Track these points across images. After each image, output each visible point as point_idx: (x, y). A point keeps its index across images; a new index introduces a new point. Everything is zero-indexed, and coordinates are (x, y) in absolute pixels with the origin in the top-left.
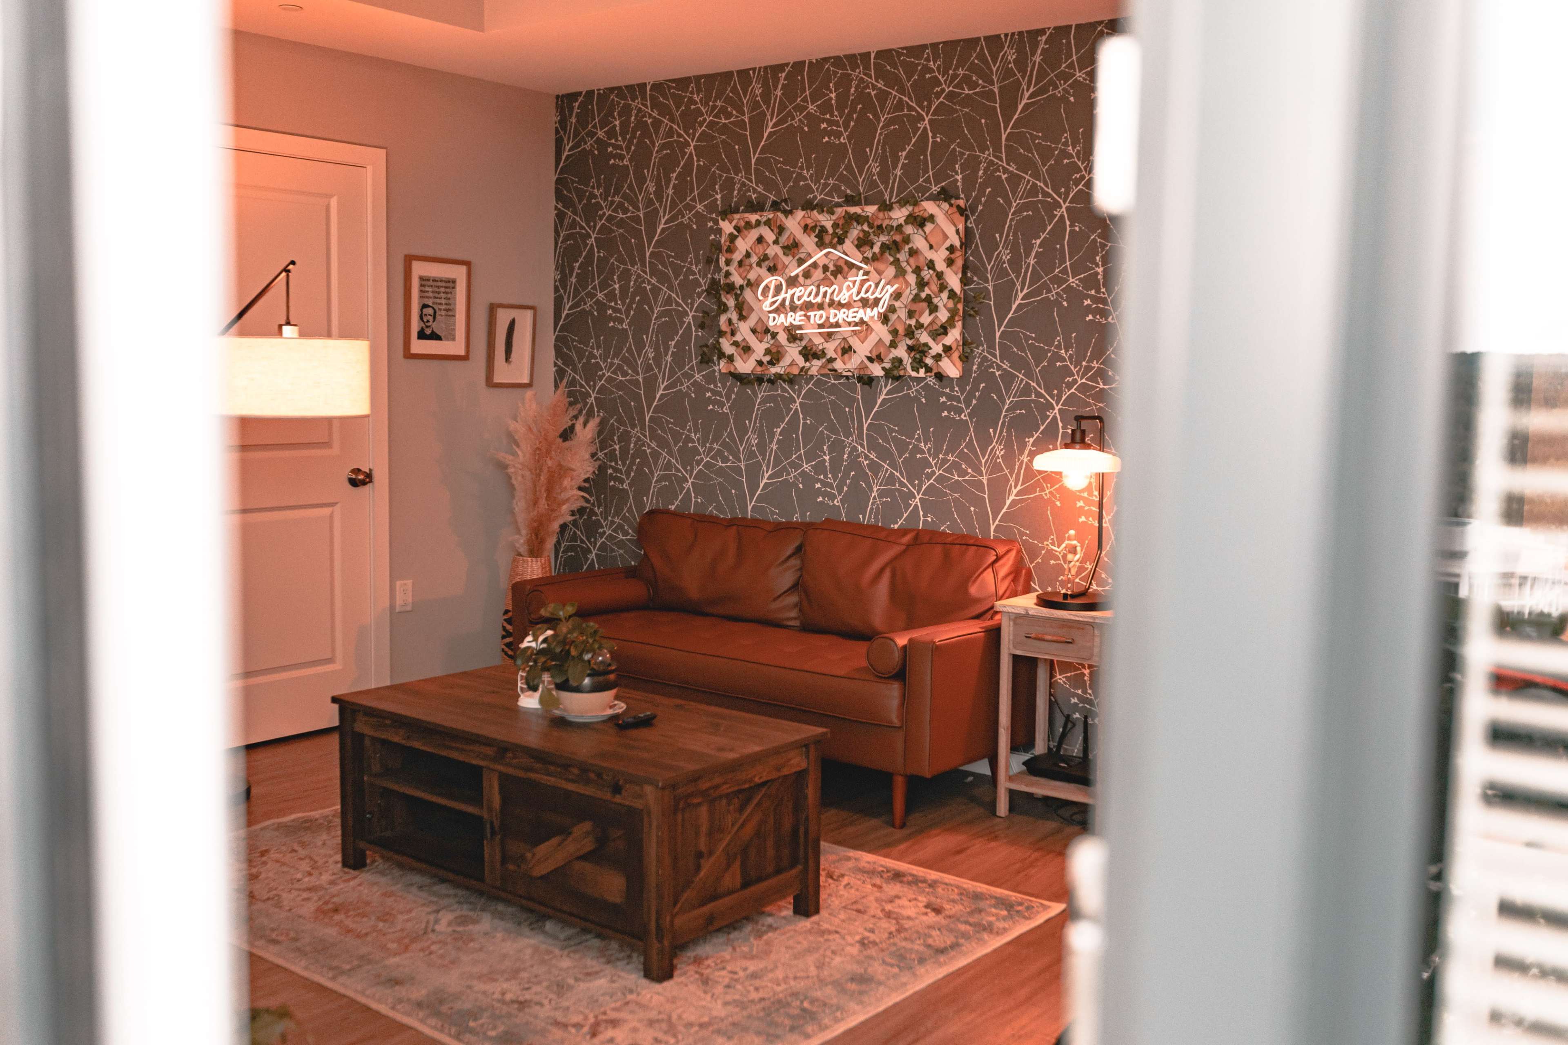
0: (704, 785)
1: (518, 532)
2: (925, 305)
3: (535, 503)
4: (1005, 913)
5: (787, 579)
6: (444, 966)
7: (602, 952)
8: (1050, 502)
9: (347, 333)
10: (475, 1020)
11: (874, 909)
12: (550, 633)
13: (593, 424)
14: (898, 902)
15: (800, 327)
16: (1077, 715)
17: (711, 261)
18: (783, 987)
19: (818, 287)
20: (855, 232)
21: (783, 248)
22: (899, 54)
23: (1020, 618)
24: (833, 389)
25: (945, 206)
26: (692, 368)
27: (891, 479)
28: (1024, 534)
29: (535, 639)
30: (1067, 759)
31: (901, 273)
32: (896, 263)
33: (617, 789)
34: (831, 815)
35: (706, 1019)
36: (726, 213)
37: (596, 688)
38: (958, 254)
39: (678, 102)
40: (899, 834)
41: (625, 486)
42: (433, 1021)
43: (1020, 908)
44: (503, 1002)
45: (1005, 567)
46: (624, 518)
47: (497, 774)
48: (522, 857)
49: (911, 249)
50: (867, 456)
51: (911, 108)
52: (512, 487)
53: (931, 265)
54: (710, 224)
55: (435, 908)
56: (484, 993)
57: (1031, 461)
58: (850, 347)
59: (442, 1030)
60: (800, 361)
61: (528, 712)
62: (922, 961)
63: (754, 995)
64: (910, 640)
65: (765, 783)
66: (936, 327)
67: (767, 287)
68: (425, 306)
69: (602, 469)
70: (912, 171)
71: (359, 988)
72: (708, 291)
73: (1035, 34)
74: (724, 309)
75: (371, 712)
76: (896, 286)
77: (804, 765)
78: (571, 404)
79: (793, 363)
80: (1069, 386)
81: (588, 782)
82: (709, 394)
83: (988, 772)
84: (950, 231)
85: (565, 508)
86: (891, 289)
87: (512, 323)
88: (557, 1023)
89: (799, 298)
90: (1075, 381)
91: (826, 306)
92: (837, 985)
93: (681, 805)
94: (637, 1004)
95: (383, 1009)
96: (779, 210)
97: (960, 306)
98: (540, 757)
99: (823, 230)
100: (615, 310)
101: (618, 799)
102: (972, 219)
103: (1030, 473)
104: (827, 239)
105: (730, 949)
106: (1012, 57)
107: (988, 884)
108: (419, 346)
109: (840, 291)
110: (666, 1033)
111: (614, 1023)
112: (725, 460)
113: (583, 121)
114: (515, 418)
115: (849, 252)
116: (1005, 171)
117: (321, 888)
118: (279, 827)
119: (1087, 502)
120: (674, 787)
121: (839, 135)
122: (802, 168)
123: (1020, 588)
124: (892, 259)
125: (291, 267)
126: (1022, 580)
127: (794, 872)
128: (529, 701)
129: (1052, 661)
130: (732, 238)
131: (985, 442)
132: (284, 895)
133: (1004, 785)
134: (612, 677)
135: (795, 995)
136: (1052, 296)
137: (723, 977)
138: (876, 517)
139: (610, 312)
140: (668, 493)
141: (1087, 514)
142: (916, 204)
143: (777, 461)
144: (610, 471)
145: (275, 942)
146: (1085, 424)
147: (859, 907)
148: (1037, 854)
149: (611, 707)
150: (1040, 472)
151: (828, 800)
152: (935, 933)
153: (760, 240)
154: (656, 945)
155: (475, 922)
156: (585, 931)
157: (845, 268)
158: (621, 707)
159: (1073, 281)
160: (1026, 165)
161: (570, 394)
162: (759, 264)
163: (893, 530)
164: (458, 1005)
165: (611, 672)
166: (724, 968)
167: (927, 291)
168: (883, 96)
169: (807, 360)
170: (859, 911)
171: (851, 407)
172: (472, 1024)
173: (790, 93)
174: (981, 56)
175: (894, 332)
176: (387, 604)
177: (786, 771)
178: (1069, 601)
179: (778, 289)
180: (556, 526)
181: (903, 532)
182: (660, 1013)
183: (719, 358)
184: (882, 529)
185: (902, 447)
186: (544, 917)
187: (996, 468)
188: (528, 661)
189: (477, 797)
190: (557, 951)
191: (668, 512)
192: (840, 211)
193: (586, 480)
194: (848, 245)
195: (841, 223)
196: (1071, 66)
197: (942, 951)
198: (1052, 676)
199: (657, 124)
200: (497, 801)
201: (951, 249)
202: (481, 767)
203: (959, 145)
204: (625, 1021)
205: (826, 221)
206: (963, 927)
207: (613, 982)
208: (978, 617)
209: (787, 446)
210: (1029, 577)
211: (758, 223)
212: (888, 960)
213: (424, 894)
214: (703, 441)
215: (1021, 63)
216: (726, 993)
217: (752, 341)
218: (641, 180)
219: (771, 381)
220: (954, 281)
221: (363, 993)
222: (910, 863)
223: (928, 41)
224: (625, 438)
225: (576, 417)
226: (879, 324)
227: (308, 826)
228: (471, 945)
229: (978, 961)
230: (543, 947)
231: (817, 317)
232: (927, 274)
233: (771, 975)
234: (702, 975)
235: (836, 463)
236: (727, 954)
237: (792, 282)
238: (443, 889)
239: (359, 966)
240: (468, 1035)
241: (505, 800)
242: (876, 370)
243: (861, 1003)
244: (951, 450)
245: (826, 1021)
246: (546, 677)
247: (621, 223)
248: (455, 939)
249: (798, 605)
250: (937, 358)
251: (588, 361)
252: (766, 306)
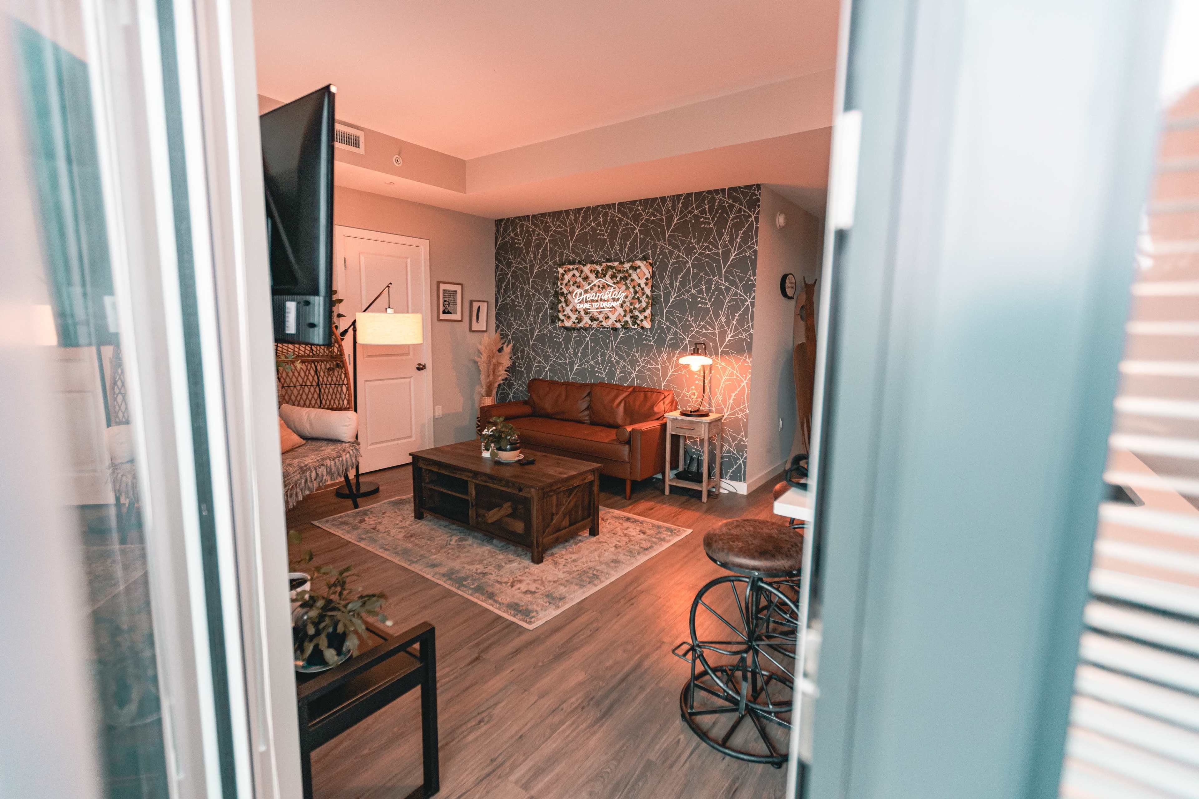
0: (555, 488)
1: (482, 387)
2: (637, 300)
3: (489, 376)
4: (669, 533)
5: (585, 405)
6: (454, 559)
7: (515, 552)
8: (685, 375)
9: (414, 312)
10: (466, 581)
11: (620, 533)
12: (494, 428)
13: (510, 346)
14: (629, 530)
15: (589, 309)
16: (695, 456)
17: (555, 284)
18: (586, 565)
19: (596, 293)
20: (610, 273)
21: (582, 278)
22: (627, 204)
23: (673, 420)
24: (602, 333)
25: (645, 262)
26: (548, 325)
27: (624, 367)
28: (674, 387)
29: (488, 431)
30: (691, 473)
31: (628, 288)
32: (626, 284)
33: (520, 490)
34: (602, 495)
35: (556, 579)
36: (561, 265)
37: (512, 450)
38: (649, 281)
39: (542, 222)
40: (628, 502)
41: (523, 370)
42: (449, 582)
43: (675, 531)
44: (476, 573)
45: (668, 400)
46: (523, 382)
47: (473, 484)
48: (484, 515)
49: (631, 279)
50: (615, 358)
51: (631, 225)
52: (480, 371)
53: (639, 285)
54: (554, 269)
55: (450, 535)
56: (469, 569)
57: (678, 360)
58: (608, 317)
59: (452, 585)
60: (589, 322)
61: (486, 459)
62: (639, 553)
63: (575, 569)
64: (633, 429)
65: (578, 486)
66: (641, 309)
67: (576, 294)
68: (445, 301)
69: (514, 363)
70: (631, 250)
71: (420, 568)
72: (554, 295)
73: (679, 196)
74: (560, 302)
75: (424, 459)
76: (626, 293)
77: (593, 479)
78: (502, 338)
79: (586, 323)
80: (692, 331)
81: (508, 487)
82: (554, 335)
83: (661, 478)
84: (647, 272)
85: (500, 378)
86: (624, 294)
87: (479, 308)
88: (498, 582)
89: (589, 298)
90: (694, 330)
91: (599, 301)
92: (607, 564)
93: (546, 496)
94: (529, 573)
95: (429, 577)
96: (581, 264)
97: (650, 301)
98: (491, 477)
99: (598, 272)
100: (518, 302)
101: (521, 494)
102: (655, 267)
103: (677, 364)
104: (599, 275)
105: (565, 550)
106: (670, 205)
107: (664, 522)
108: (443, 316)
109: (604, 295)
110: (541, 585)
111: (520, 581)
112: (561, 359)
113: (505, 229)
114: (480, 344)
115: (608, 280)
116: (668, 249)
117: (406, 527)
118: (390, 502)
119: (699, 375)
120: (543, 489)
121: (604, 235)
122: (589, 248)
123: (673, 408)
124: (624, 283)
125: (390, 285)
126: (674, 405)
127: (589, 519)
128: (486, 454)
129: (685, 436)
130: (563, 275)
131: (660, 353)
132: (391, 530)
133: (668, 483)
134: (518, 445)
135: (590, 568)
136: (685, 297)
137: (562, 561)
138: (618, 381)
139: (516, 303)
140: (539, 372)
141: (699, 380)
142: (633, 262)
143: (581, 360)
144: (517, 364)
145: (388, 550)
146: (698, 346)
147: (614, 532)
148: (680, 510)
149: (518, 456)
150: (681, 364)
151: (602, 489)
152: (644, 542)
153: (574, 275)
154: (536, 550)
155: (466, 540)
156: (509, 544)
157: (606, 286)
158: (522, 456)
159: (693, 291)
160: (675, 247)
161: (501, 335)
162: (573, 285)
163: (625, 386)
164: (459, 575)
165: (518, 443)
166: (563, 558)
167: (638, 295)
168: (620, 220)
169: (592, 321)
170: (614, 534)
171: (609, 340)
172: (464, 583)
173: (585, 219)
174: (658, 205)
175: (625, 311)
176: (432, 416)
177: (586, 481)
178: (693, 414)
179: (581, 294)
180: (496, 385)
181: (629, 387)
182: (538, 577)
183: (558, 321)
184: (621, 386)
185: (628, 355)
186: (492, 538)
187: (664, 362)
188: (486, 439)
189: (466, 493)
190: (498, 552)
191: (539, 380)
192: (604, 264)
193: (508, 367)
194: (607, 277)
195: (605, 269)
196: (693, 208)
197: (646, 549)
198: (685, 441)
199: (534, 231)
200: (474, 493)
201: (647, 279)
202: (467, 481)
203: (650, 239)
204: (524, 580)
205: (599, 268)
206: (654, 539)
207: (519, 564)
208: (657, 419)
209: (584, 355)
210: (677, 404)
211: (573, 269)
212: (626, 553)
213: (446, 529)
214: (552, 352)
215: (674, 207)
216: (563, 568)
217: (571, 314)
218: (528, 252)
219: (578, 330)
220: (648, 291)
221: (421, 570)
222: (633, 514)
223: (638, 199)
224: (523, 351)
225: (504, 344)
226: (619, 308)
227: (401, 502)
228: (464, 550)
229: (660, 553)
230: (493, 550)
231: (595, 305)
232: (637, 289)
233: (581, 560)
234: (554, 561)
235: (603, 361)
236: (564, 552)
237: (586, 292)
238: (454, 527)
239: (420, 560)
240: (463, 588)
241: (477, 494)
242: (618, 325)
243: (616, 571)
244: (647, 355)
245: (603, 579)
246: (493, 445)
247: (520, 269)
248: (459, 548)
249: (589, 415)
250: (642, 321)
251: (508, 322)
252: (576, 301)
